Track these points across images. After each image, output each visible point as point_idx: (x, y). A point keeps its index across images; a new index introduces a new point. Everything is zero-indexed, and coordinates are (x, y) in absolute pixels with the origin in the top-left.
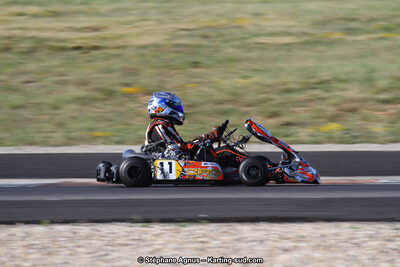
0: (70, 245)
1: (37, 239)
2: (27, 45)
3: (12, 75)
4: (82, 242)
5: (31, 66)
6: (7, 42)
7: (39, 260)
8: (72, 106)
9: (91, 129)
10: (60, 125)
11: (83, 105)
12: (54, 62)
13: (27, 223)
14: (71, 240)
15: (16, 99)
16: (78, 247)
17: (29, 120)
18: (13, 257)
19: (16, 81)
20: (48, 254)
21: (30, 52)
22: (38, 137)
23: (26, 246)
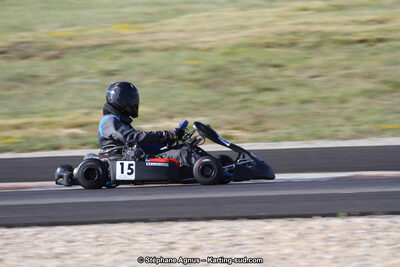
0: (369, 237)
1: (335, 231)
2: (312, 40)
3: (298, 70)
4: (380, 234)
5: (317, 60)
6: (292, 37)
7: (341, 252)
8: (360, 100)
9: (380, 122)
10: (349, 119)
11: (371, 97)
12: (341, 55)
13: (324, 216)
14: (369, 232)
15: (304, 93)
16: (378, 239)
17: (317, 115)
18: (314, 249)
19: (302, 77)
20: (348, 246)
21: (315, 46)
22: (327, 131)
23: (324, 239)
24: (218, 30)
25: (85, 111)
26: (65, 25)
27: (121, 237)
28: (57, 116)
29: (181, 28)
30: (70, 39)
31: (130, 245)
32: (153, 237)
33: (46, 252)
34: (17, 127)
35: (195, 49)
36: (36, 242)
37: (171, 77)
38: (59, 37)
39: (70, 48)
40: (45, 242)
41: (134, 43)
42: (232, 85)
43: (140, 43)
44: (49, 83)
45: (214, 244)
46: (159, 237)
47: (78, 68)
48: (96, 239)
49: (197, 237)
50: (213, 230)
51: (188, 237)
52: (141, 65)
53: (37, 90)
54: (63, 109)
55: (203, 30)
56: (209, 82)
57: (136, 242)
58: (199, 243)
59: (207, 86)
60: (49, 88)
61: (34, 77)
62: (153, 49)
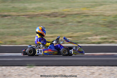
24: (112, 10)
25: (72, 33)
26: (67, 8)
27: (79, 70)
28: (63, 34)
29: (101, 9)
30: (69, 12)
31: (81, 72)
32: (88, 70)
33: (57, 74)
34: (52, 37)
35: (105, 16)
36: (54, 71)
37: (97, 24)
38: (65, 11)
39: (68, 14)
40: (57, 71)
41: (87, 13)
42: (115, 27)
43: (89, 13)
44: (62, 24)
45: (106, 73)
46: (90, 71)
47: (70, 20)
48: (72, 70)
49: (101, 71)
50: (106, 69)
51: (99, 71)
52: (89, 20)
53: (58, 26)
54: (65, 32)
55: (108, 10)
56: (108, 25)
57: (83, 72)
58: (101, 73)
59: (108, 27)
60: (62, 26)
61: (58, 22)
62: (93, 15)
